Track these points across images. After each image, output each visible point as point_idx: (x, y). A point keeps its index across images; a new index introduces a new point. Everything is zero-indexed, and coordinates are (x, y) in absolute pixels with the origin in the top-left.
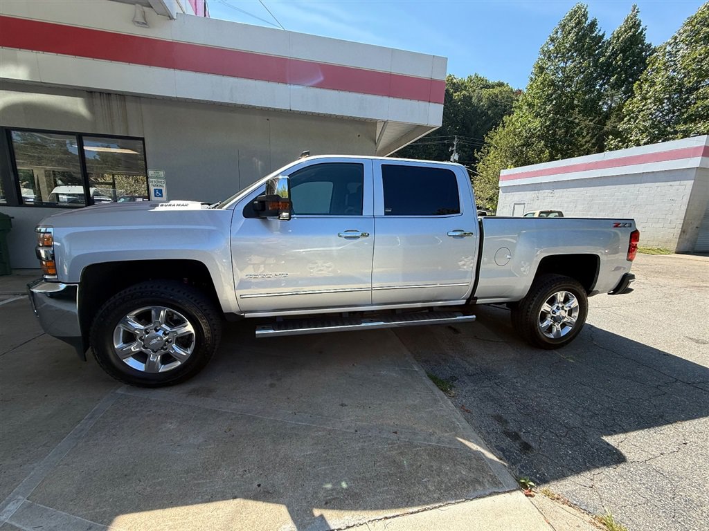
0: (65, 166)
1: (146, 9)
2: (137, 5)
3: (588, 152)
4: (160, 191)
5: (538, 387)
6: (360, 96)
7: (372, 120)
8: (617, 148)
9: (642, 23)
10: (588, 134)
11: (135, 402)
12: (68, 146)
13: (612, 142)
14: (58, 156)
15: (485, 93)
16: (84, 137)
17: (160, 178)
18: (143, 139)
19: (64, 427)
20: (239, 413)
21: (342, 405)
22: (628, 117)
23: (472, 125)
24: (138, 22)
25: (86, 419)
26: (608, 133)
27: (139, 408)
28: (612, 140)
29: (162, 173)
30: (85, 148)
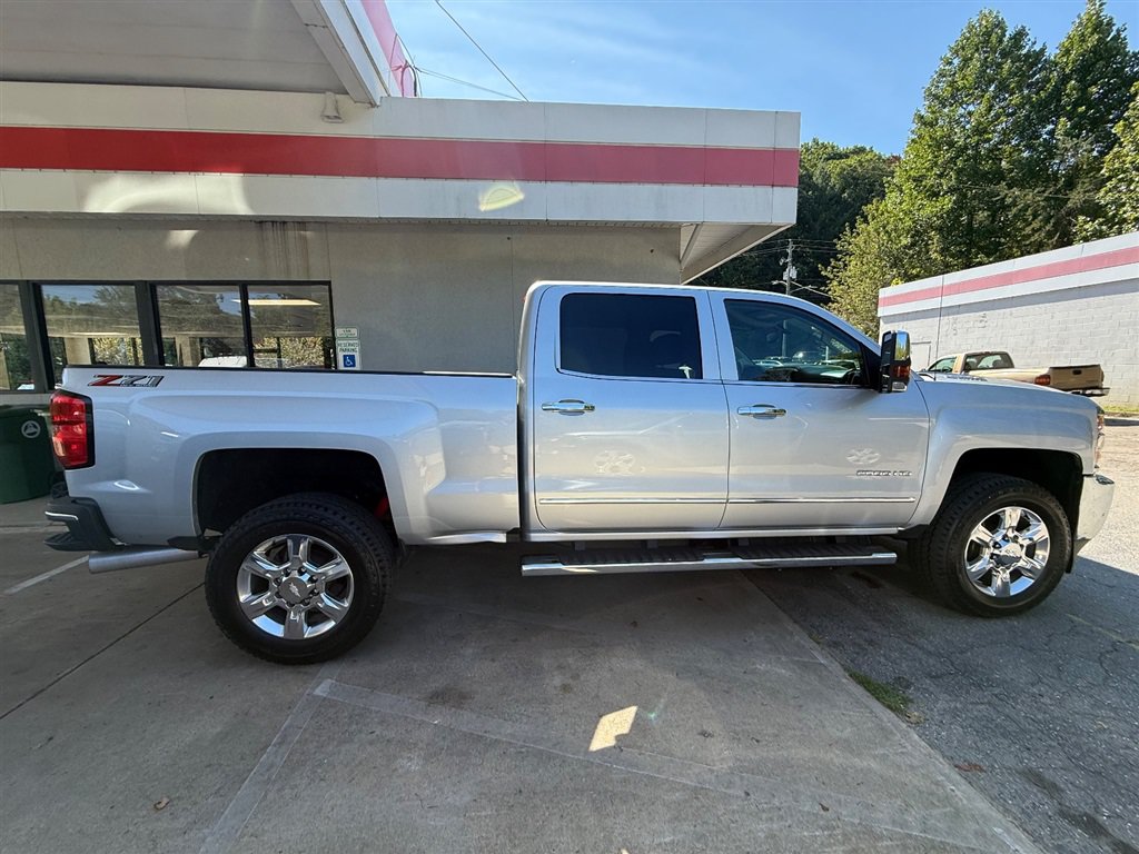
0: (214, 330)
1: (340, 97)
2: (328, 93)
3: (1039, 248)
4: (352, 357)
5: (1093, 706)
6: (656, 187)
7: (672, 224)
8: (1099, 235)
9: (1115, 21)
10: (1035, 217)
11: (346, 714)
12: (218, 301)
13: (1087, 226)
14: (203, 316)
15: (834, 168)
16: (249, 287)
17: (353, 338)
18: (328, 283)
19: (242, 759)
20: (521, 743)
21: (704, 734)
22: (1114, 181)
23: (815, 220)
24: (328, 117)
25: (275, 745)
26: (1073, 213)
27: (354, 727)
28: (1086, 222)
29: (354, 331)
30: (251, 302)
